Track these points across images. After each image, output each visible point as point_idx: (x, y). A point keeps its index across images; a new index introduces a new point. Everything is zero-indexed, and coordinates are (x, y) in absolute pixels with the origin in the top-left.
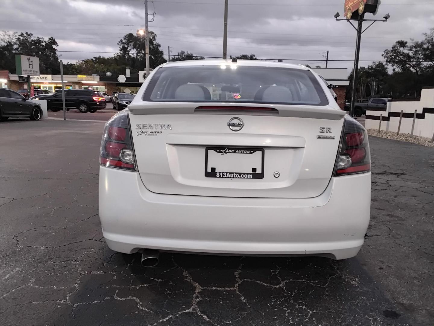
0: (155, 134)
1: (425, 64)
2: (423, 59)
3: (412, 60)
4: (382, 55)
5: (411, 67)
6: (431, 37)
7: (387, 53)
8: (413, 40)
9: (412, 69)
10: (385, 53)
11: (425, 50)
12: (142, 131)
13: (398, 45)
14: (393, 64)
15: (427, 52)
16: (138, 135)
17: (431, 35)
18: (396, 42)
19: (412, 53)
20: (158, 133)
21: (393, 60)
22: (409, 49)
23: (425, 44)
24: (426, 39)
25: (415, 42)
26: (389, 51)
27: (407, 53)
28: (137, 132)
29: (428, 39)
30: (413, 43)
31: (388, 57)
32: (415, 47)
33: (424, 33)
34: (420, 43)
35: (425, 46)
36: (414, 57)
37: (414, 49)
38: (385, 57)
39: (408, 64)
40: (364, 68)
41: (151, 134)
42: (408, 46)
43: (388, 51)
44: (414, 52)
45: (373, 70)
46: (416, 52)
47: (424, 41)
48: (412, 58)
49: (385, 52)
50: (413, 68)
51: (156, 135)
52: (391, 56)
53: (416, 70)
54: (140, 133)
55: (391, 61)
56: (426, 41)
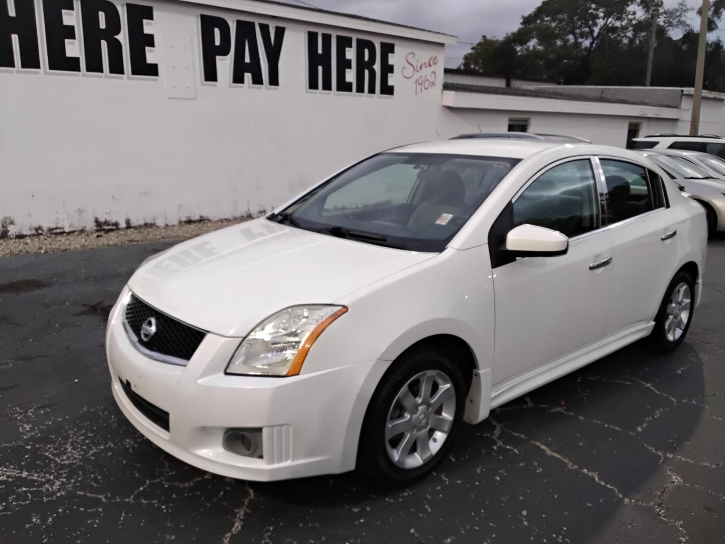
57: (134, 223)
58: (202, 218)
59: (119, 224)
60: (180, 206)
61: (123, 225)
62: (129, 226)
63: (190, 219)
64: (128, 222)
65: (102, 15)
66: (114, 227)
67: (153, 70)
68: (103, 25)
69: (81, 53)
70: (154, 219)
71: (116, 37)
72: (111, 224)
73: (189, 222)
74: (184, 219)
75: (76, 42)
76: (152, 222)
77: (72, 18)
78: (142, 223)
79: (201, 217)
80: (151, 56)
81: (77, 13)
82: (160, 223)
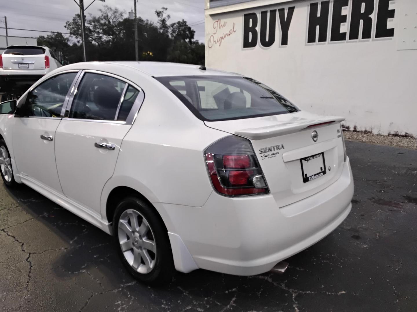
0: (274, 155)
1: (105, 38)
2: (101, 33)
3: (93, 33)
4: (65, 27)
5: (93, 40)
6: (106, 13)
7: (69, 25)
8: (91, 15)
9: (93, 42)
10: (68, 25)
11: (102, 25)
12: (264, 155)
13: (78, 18)
14: (76, 37)
15: (105, 27)
16: (263, 159)
17: (106, 12)
18: (76, 15)
19: (92, 27)
20: (276, 154)
21: (76, 32)
22: (89, 23)
23: (102, 19)
24: (102, 15)
25: (93, 17)
26: (71, 23)
27: (88, 27)
28: (262, 157)
29: (104, 15)
30: (92, 17)
31: (71, 29)
32: (94, 22)
33: (99, 9)
34: (97, 18)
35: (102, 22)
36: (94, 31)
37: (93, 24)
38: (68, 29)
39: (91, 37)
40: (44, 37)
41: (272, 156)
42: (87, 20)
43: (69, 23)
44: (94, 26)
45: (53, 40)
46: (95, 26)
47: (101, 17)
48: (93, 32)
49: (67, 23)
50: (95, 41)
51: (276, 156)
52: (73, 28)
53: (98, 43)
54: (264, 157)
55: (74, 33)
56: (103, 17)
57: (358, 129)
58: (407, 135)
59: (350, 128)
60: (391, 124)
61: (352, 129)
62: (355, 130)
63: (397, 133)
64: (355, 128)
65: (363, 5)
66: (347, 129)
67: (390, 33)
68: (363, 11)
69: (348, 30)
70: (371, 129)
71: (369, 16)
72: (345, 127)
73: (396, 135)
74: (392, 133)
75: (346, 24)
76: (370, 130)
77: (347, 11)
78: (363, 130)
79: (406, 133)
80: (390, 24)
81: (350, 8)
82: (375, 132)
